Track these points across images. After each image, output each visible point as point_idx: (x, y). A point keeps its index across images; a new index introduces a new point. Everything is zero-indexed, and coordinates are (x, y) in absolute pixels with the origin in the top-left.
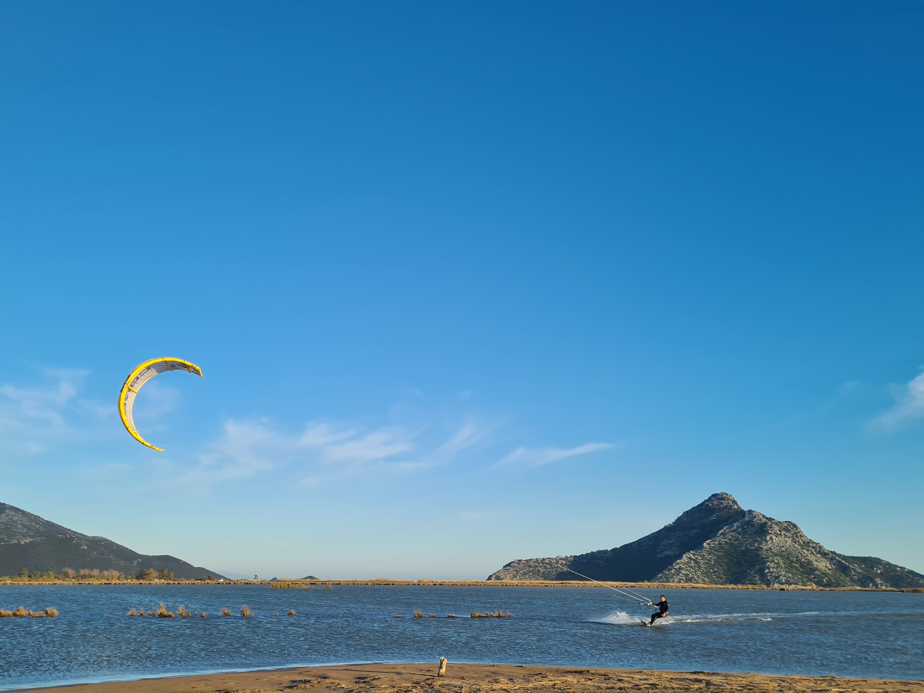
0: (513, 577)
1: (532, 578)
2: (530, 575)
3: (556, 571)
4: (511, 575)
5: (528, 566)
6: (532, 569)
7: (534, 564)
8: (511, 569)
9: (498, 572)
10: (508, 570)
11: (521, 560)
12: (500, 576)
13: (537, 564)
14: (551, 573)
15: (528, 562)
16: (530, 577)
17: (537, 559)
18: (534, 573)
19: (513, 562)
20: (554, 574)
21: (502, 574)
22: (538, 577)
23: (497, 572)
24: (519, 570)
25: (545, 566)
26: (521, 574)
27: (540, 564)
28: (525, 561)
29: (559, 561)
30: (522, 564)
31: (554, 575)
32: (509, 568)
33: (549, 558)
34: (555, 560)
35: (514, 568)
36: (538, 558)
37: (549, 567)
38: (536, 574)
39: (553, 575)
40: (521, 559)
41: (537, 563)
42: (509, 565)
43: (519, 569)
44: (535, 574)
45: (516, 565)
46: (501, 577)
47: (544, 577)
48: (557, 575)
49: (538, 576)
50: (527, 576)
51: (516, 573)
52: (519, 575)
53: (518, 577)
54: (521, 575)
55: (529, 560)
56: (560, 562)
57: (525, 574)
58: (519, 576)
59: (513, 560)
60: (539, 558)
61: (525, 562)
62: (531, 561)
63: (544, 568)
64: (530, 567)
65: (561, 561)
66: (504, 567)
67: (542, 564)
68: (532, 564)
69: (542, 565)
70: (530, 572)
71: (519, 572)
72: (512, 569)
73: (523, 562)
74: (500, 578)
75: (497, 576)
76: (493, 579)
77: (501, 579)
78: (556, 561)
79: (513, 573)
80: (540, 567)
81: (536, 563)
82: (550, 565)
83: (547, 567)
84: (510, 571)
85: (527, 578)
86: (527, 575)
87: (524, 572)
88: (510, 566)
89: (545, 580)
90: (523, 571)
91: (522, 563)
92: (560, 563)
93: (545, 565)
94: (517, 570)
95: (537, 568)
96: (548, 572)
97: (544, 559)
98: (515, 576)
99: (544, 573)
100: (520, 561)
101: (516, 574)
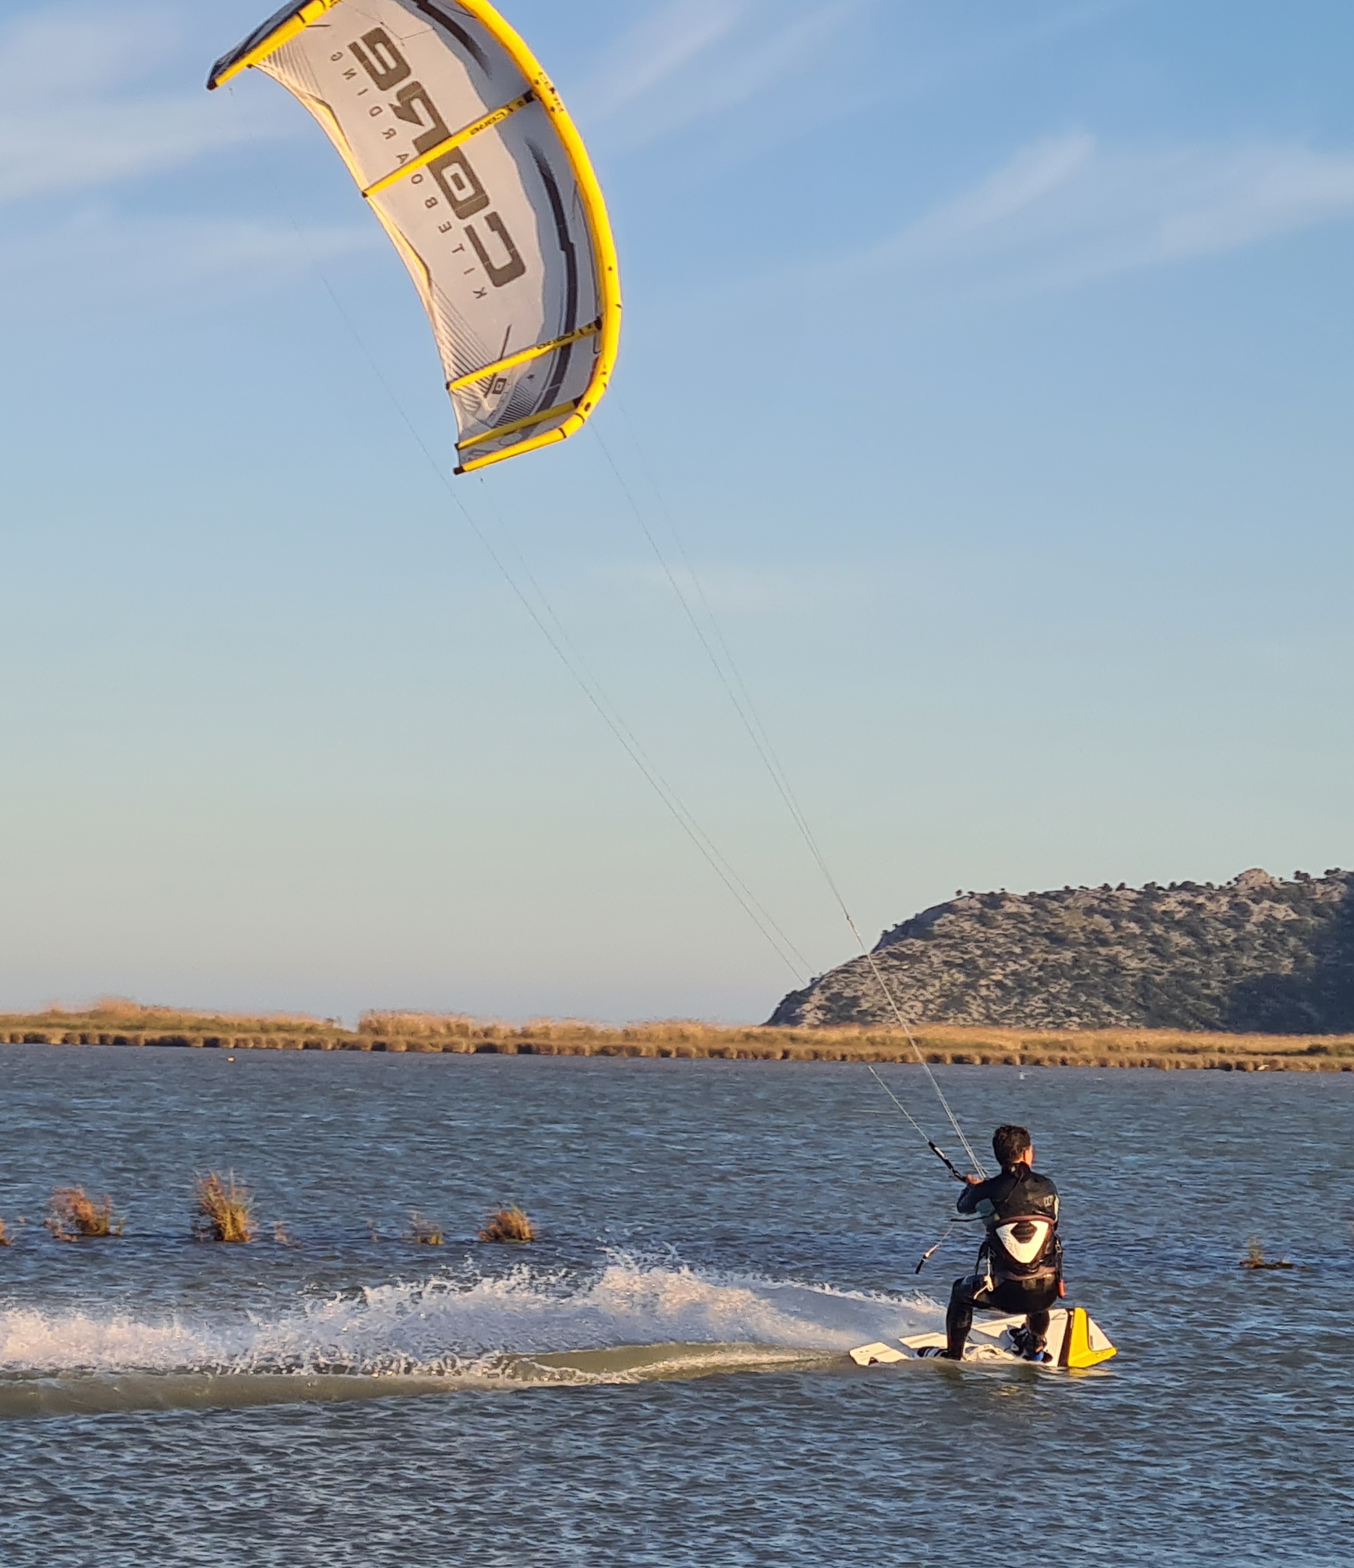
0: (945, 1008)
1: (1069, 1014)
2: (1055, 997)
3: (1230, 971)
4: (927, 994)
5: (1046, 935)
6: (1068, 955)
7: (1083, 921)
8: (932, 952)
9: (847, 969)
10: (914, 959)
11: (1004, 896)
12: (855, 1001)
13: (1105, 924)
14: (1195, 983)
15: (1042, 907)
16: (1051, 1011)
17: (1106, 887)
18: (1081, 983)
19: (947, 908)
20: (1216, 989)
21: (867, 986)
22: (1107, 1008)
23: (838, 972)
24: (981, 962)
25: (1154, 939)
26: (999, 984)
27: (1124, 923)
28: (1030, 899)
29: (1254, 907)
30: (1007, 924)
31: (1215, 1000)
32: (919, 944)
33: (1187, 886)
34: (1224, 900)
35: (953, 947)
36: (1114, 885)
37: (1186, 941)
38: (1095, 986)
39: (1207, 996)
40: (998, 891)
41: (1105, 914)
42: (918, 927)
43: (986, 954)
44: (1091, 990)
45: (967, 926)
46: (865, 1005)
47: (1146, 1008)
48: (1231, 997)
49: (1109, 999)
50: (1036, 1003)
51: (961, 978)
52: (984, 992)
53: (973, 1008)
54: (999, 993)
55: (1057, 896)
56: (1259, 912)
57: (1022, 986)
58: (985, 999)
59: (950, 897)
60: (1121, 887)
61: (1027, 909)
62: (1070, 901)
63: (1152, 951)
64: (1057, 940)
65: (1266, 904)
66: (888, 938)
67: (1138, 921)
68: (1073, 922)
69: (1134, 928)
70: (1056, 977)
71: (984, 974)
72: (937, 957)
73: (1010, 907)
74: (854, 1012)
75: (839, 995)
76: (810, 1018)
77: (866, 1018)
78: (1234, 906)
79: (946, 977)
80: (1127, 940)
81: (1097, 917)
82: (1192, 933)
83: (1167, 940)
84: (924, 967)
85: (1031, 1016)
86: (1035, 991)
87: (1014, 973)
88: (927, 936)
89: (1152, 1025)
90: (1012, 966)
91: (1009, 916)
92: (1254, 919)
93: (1158, 929)
94: (972, 961)
95: (1103, 951)
96: (1172, 973)
97: (1151, 892)
98: (953, 1002)
99: (1144, 983)
100: (994, 900)
101: (966, 985)
